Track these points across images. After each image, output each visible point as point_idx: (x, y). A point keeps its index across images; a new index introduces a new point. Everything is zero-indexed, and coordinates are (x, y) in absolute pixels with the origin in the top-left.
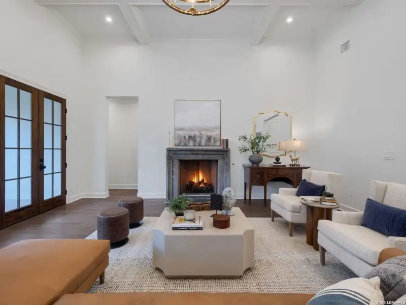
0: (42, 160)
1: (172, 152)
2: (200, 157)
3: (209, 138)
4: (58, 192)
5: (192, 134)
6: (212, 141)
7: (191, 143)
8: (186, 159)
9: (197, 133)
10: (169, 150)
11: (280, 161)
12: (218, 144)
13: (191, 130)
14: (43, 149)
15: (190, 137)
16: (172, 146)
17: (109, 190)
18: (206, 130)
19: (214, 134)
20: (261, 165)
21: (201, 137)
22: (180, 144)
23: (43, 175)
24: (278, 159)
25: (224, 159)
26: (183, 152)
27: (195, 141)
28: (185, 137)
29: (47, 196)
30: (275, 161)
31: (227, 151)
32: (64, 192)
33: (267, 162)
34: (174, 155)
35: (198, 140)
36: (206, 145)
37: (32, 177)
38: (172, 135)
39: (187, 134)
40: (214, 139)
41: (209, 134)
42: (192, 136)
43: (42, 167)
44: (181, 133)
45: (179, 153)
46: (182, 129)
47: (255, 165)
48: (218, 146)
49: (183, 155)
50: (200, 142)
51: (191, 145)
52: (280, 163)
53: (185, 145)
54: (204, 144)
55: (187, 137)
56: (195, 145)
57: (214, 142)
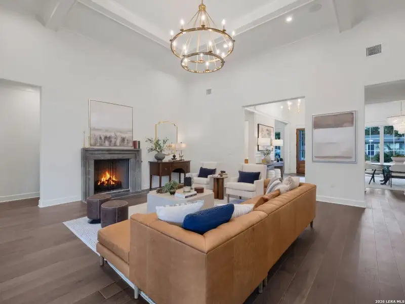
1: (89, 152)
2: (116, 157)
3: (123, 140)
5: (108, 135)
6: (126, 141)
7: (107, 143)
8: (102, 158)
9: (113, 134)
10: (84, 150)
12: (131, 144)
13: (107, 131)
15: (106, 138)
16: (87, 146)
18: (121, 132)
19: (127, 136)
20: (164, 161)
21: (116, 138)
22: (95, 145)
24: (174, 156)
25: (136, 157)
26: (100, 152)
27: (111, 141)
28: (100, 138)
30: (173, 158)
31: (138, 151)
33: (167, 159)
34: (90, 155)
35: (113, 140)
36: (120, 146)
38: (87, 135)
39: (103, 134)
41: (124, 135)
42: (108, 136)
44: (98, 134)
45: (96, 153)
46: (95, 129)
47: (160, 161)
48: (130, 147)
49: (99, 155)
50: (115, 143)
51: (107, 146)
52: (176, 159)
53: (101, 145)
54: (118, 145)
55: (103, 138)
56: (110, 145)
57: (127, 143)
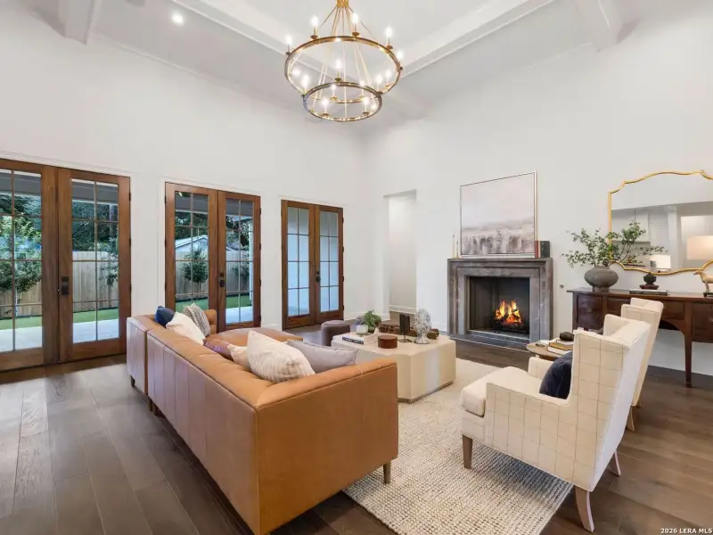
0: (318, 273)
1: (457, 264)
2: (498, 273)
3: (514, 241)
4: (335, 307)
5: (486, 235)
6: (520, 245)
7: (485, 249)
9: (493, 233)
10: (451, 262)
11: (655, 284)
12: (531, 249)
13: (485, 229)
14: (319, 262)
15: (483, 240)
16: (454, 253)
17: (390, 312)
18: (508, 227)
19: (519, 233)
21: (500, 240)
23: (320, 287)
24: (649, 278)
26: (472, 265)
27: (491, 246)
28: (475, 242)
29: (324, 308)
30: (644, 283)
31: (544, 262)
32: (342, 307)
34: (459, 269)
35: (495, 244)
36: (508, 254)
37: (310, 287)
38: (457, 239)
39: (478, 236)
40: (523, 241)
41: (514, 233)
42: (486, 238)
43: (318, 280)
44: (470, 235)
45: (466, 265)
46: (469, 229)
47: (597, 290)
48: (529, 253)
49: (471, 269)
50: (499, 248)
51: (484, 254)
52: (656, 288)
53: (476, 253)
54: (505, 252)
55: (478, 241)
56: (489, 253)
57: (523, 247)
